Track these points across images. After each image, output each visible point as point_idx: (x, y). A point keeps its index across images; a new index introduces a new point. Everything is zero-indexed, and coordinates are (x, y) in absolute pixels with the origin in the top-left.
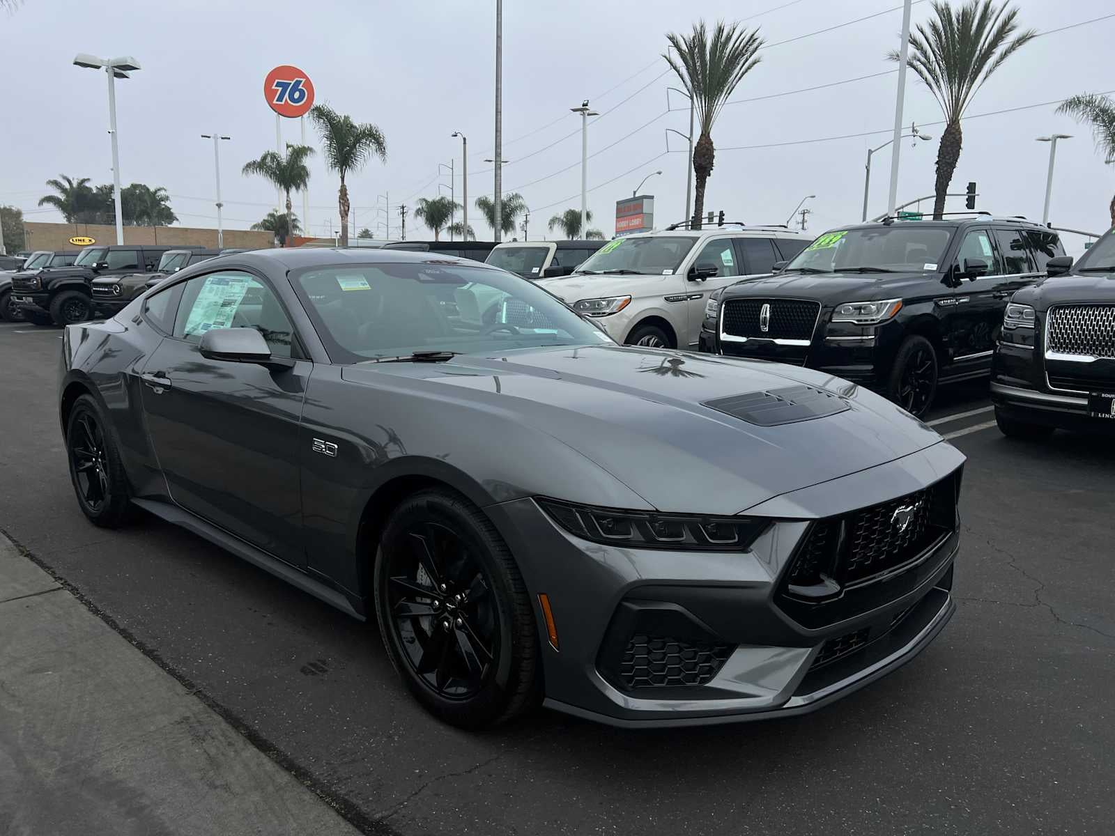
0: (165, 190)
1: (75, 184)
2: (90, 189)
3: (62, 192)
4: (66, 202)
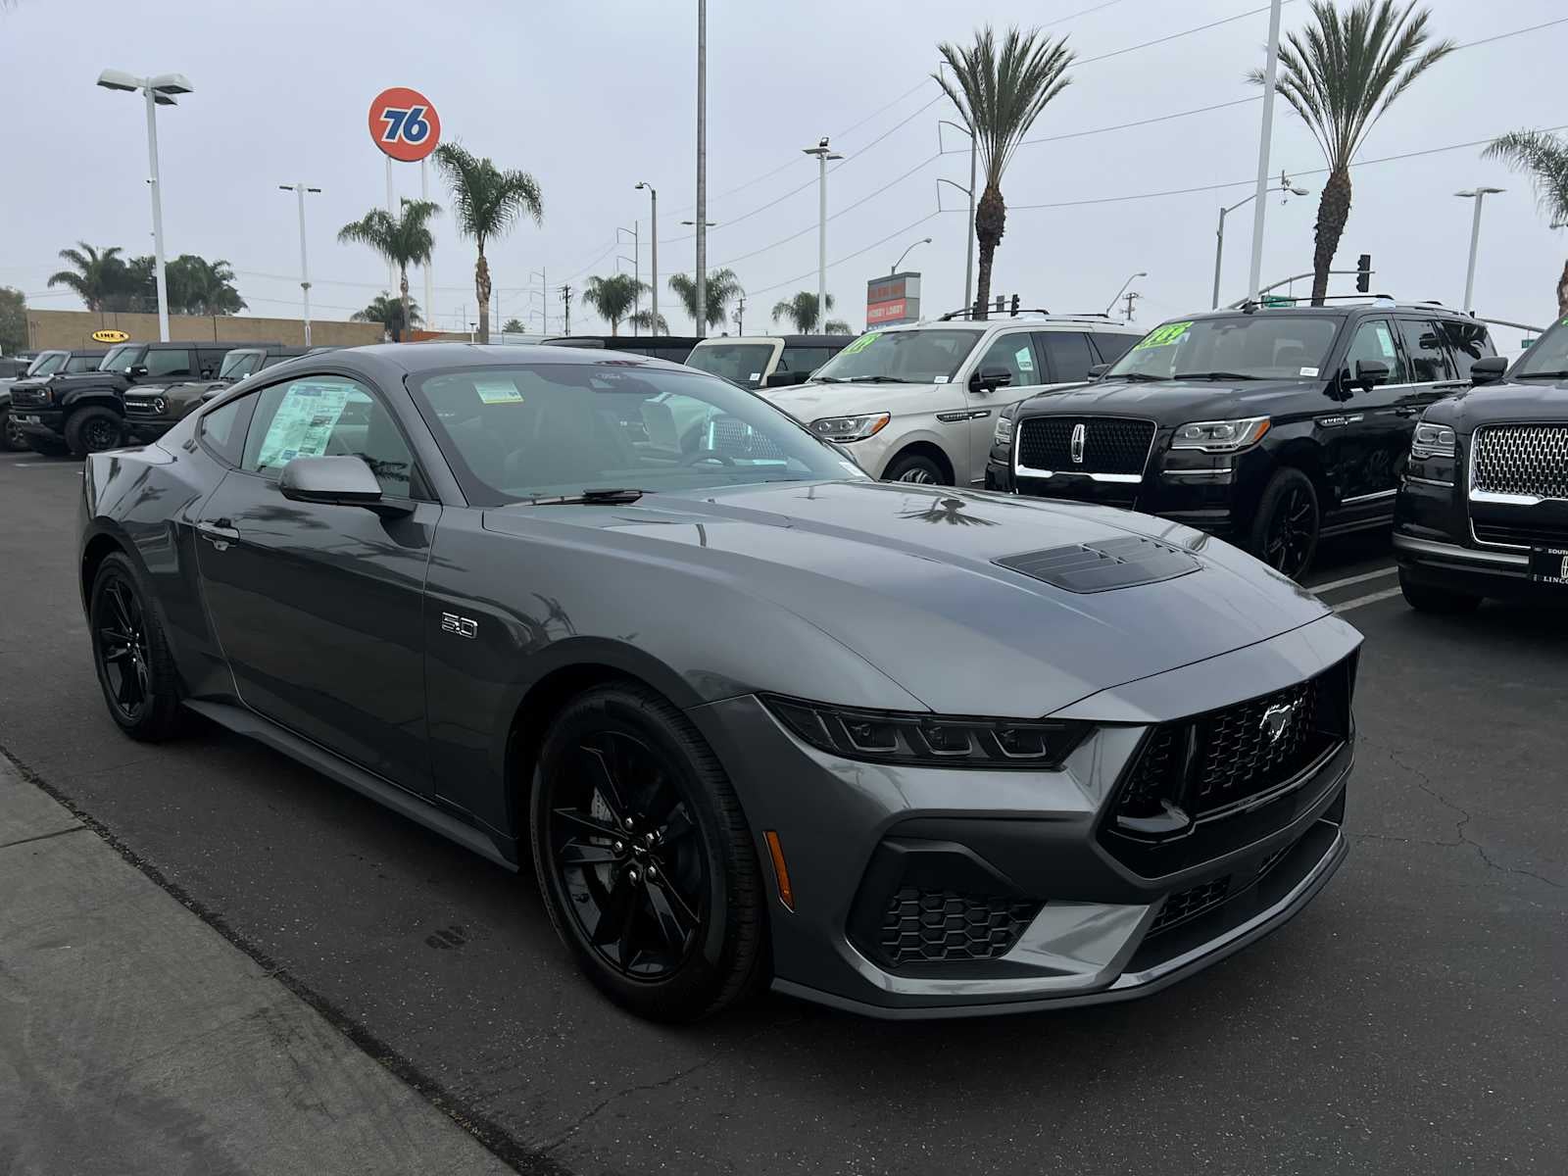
0: (228, 264)
1: (100, 256)
2: (122, 263)
3: (81, 267)
4: (87, 282)
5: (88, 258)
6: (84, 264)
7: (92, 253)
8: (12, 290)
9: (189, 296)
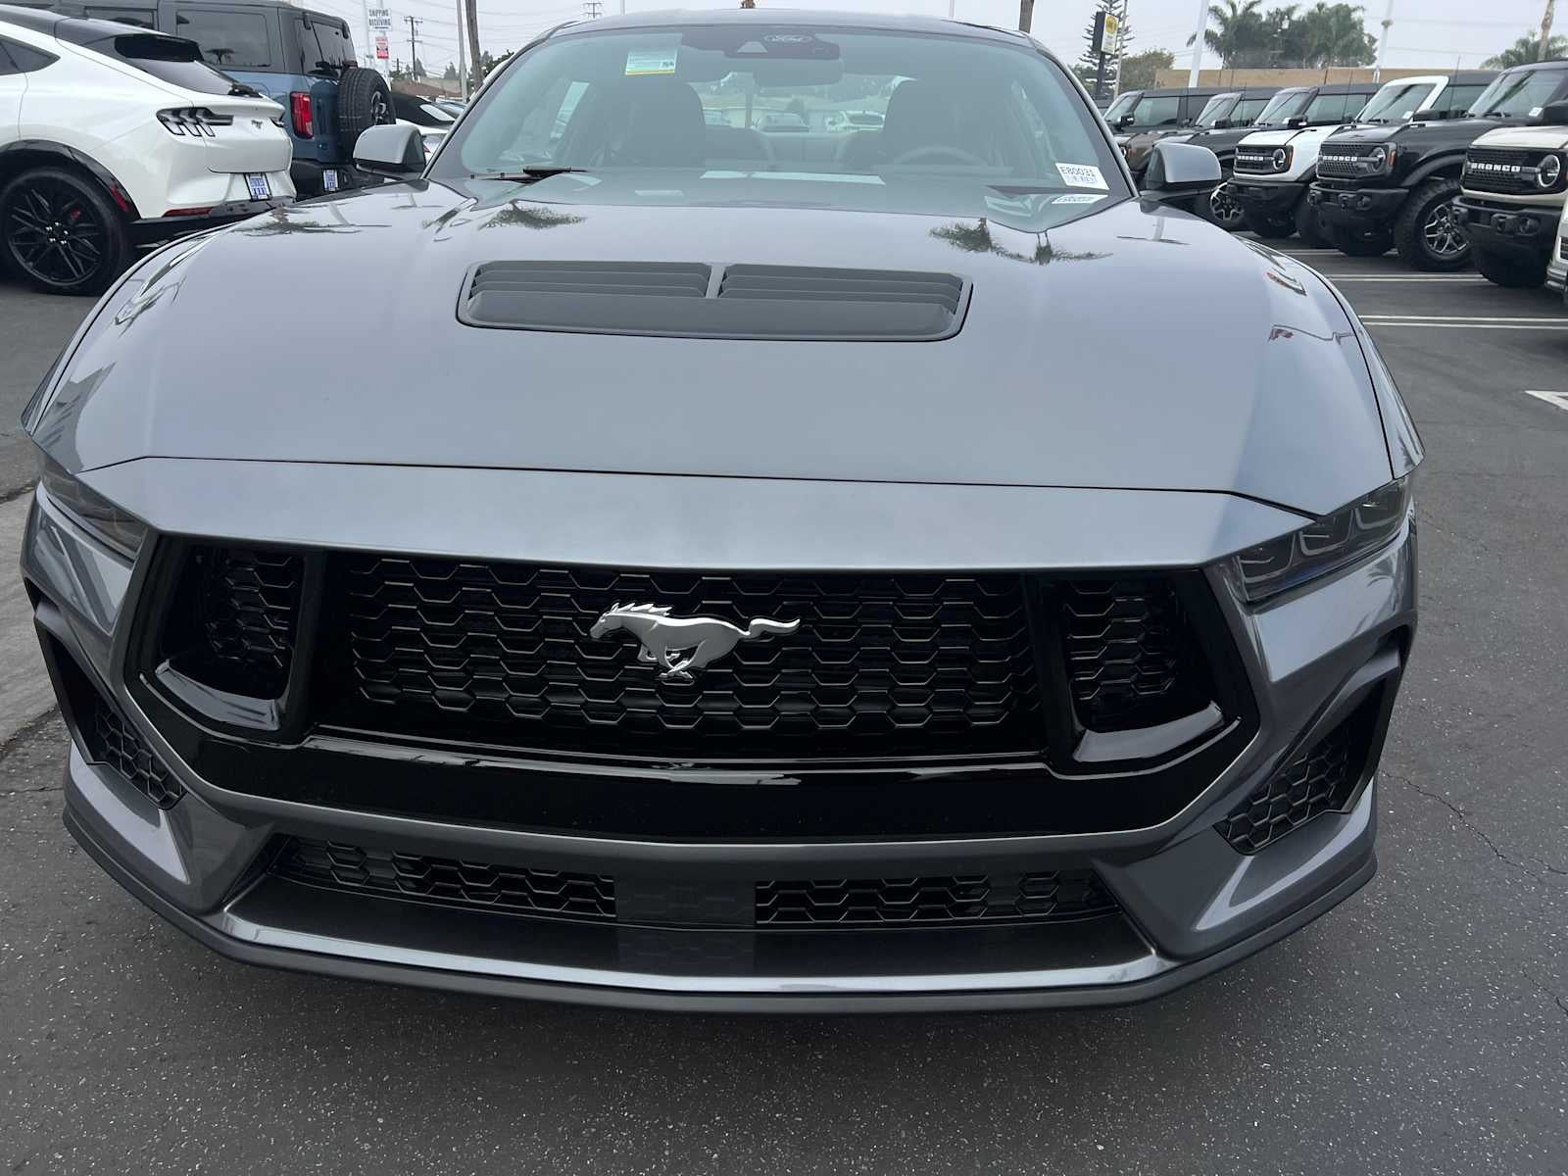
0: (1363, 9)
1: (1239, 11)
2: (1260, 16)
3: (1221, 24)
4: (1222, 38)
5: (1229, 13)
6: (1224, 21)
7: (1233, 7)
8: (1165, 52)
9: (1313, 49)
